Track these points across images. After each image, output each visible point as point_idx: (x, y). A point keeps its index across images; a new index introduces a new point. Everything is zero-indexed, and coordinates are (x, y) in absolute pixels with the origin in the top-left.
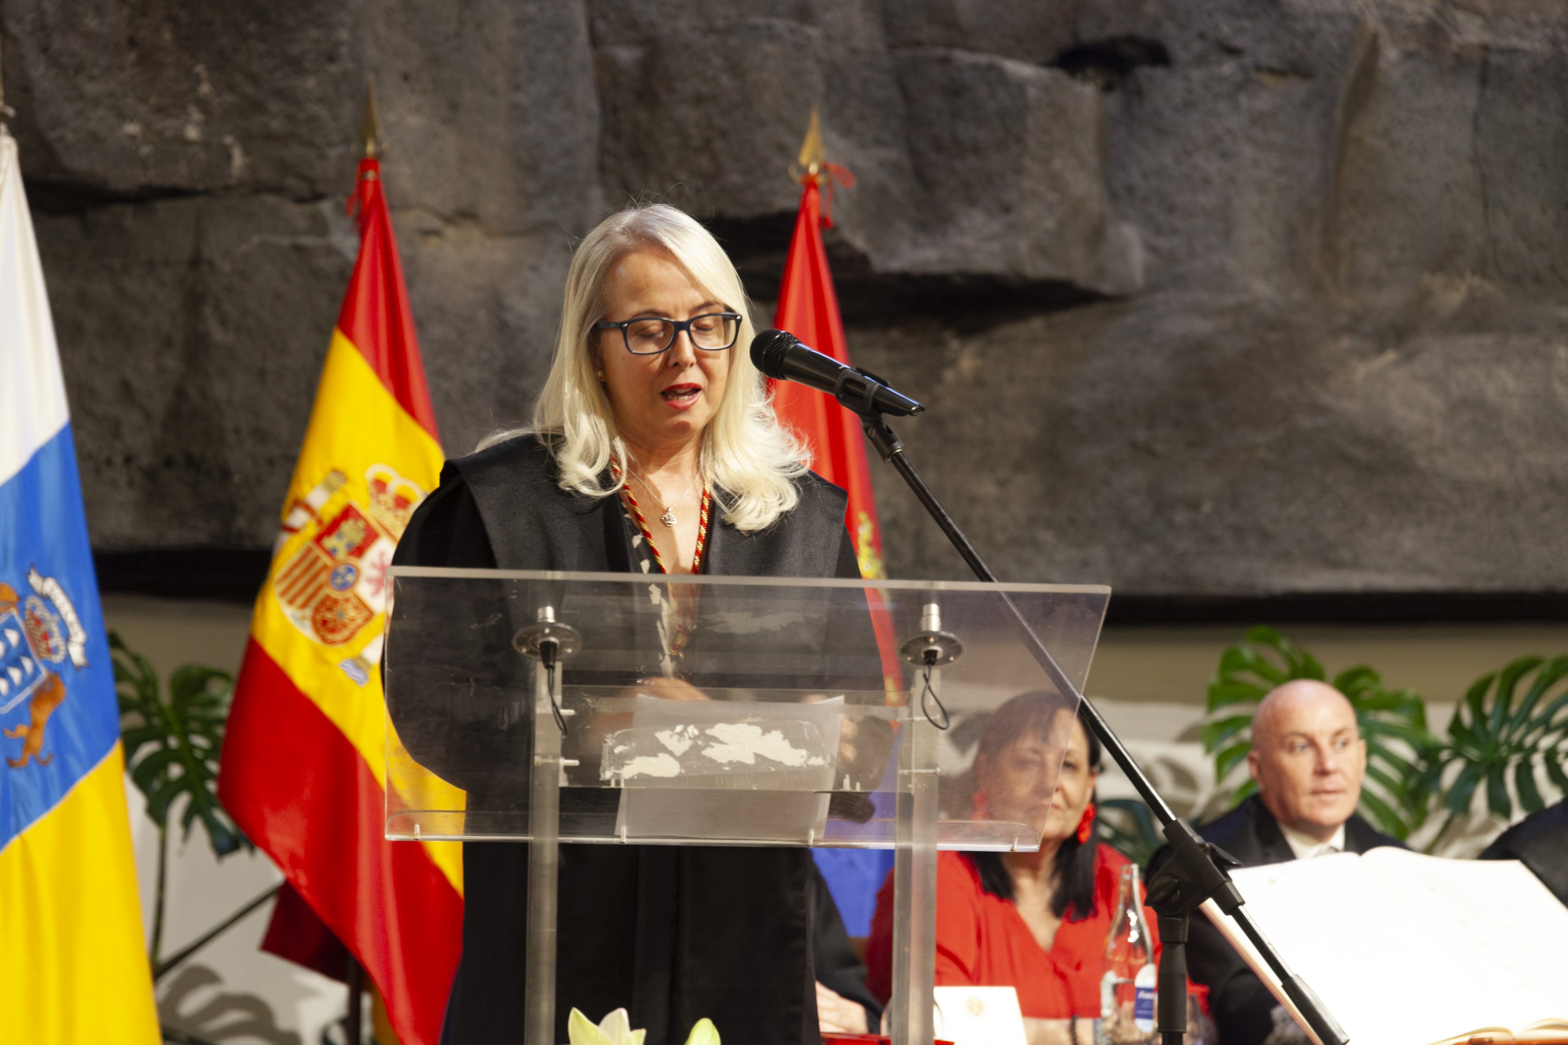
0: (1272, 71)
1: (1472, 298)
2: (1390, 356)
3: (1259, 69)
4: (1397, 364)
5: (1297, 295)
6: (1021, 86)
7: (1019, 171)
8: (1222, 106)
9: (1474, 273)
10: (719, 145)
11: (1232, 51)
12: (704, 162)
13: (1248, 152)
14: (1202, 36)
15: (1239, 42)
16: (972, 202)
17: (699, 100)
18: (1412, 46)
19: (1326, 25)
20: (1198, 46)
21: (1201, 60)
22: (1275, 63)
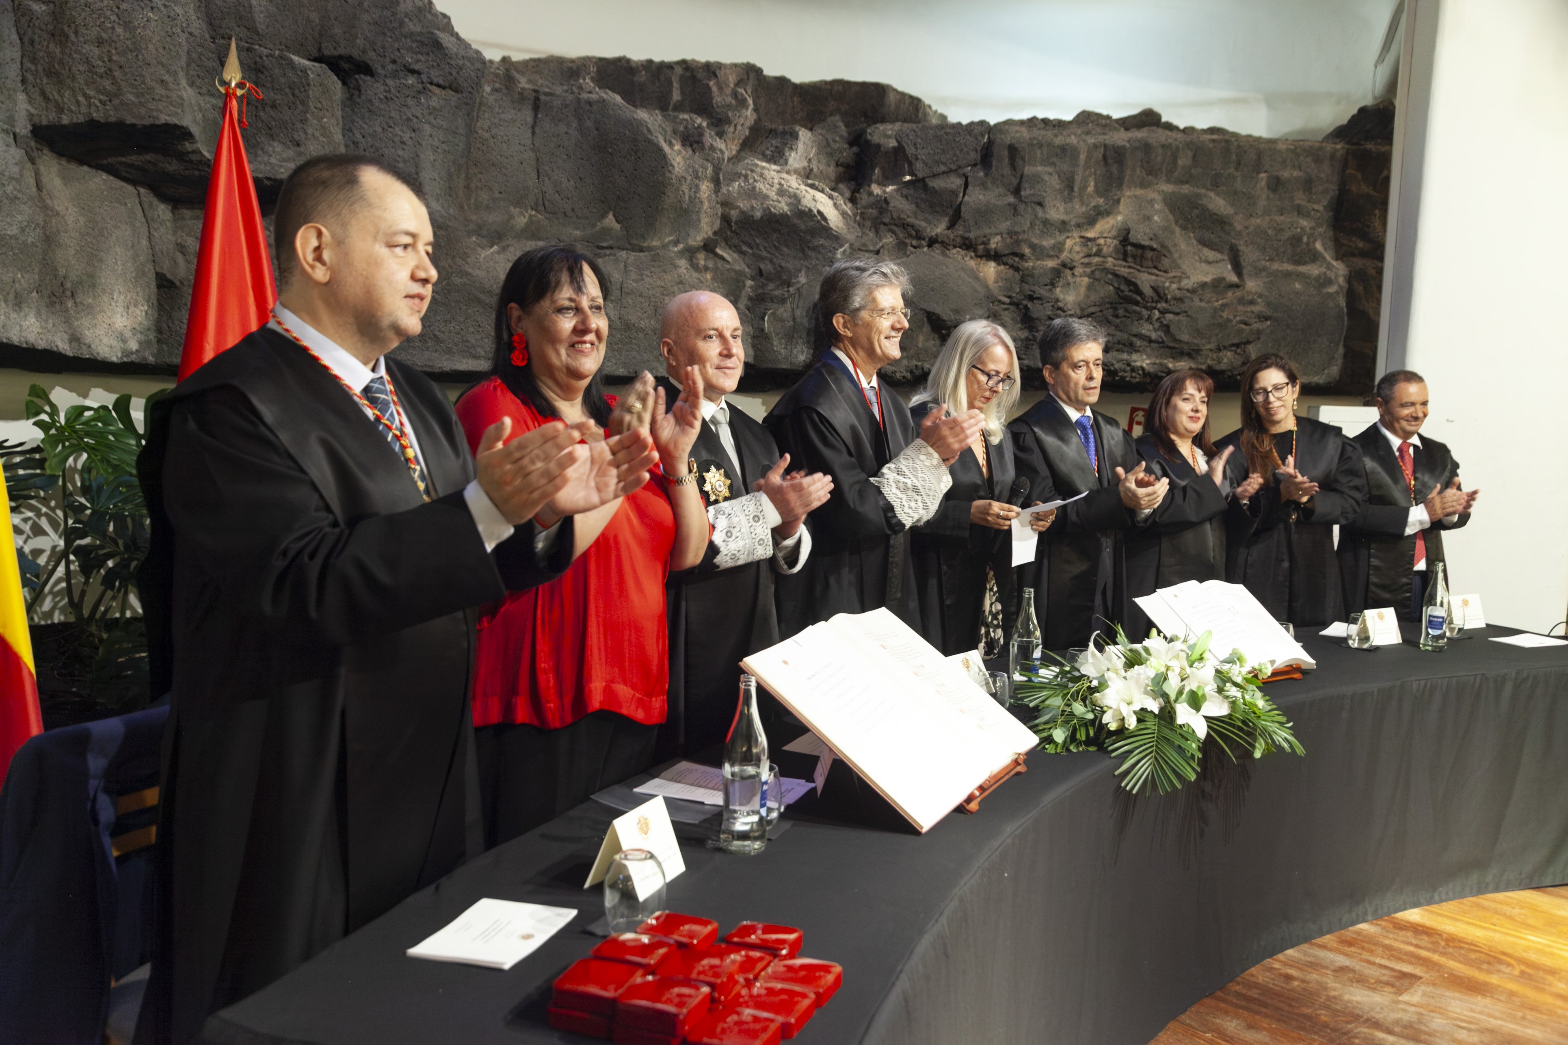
0: (438, 86)
1: (531, 222)
2: (495, 248)
3: (431, 83)
4: (498, 253)
5: (451, 211)
6: (304, 71)
7: (304, 121)
8: (410, 102)
9: (532, 209)
10: (117, 74)
11: (413, 72)
12: (107, 84)
13: (427, 129)
14: (394, 62)
15: (416, 67)
16: (272, 137)
17: (100, 42)
18: (497, 85)
19: (468, 64)
20: (391, 67)
21: (395, 75)
22: (441, 82)
